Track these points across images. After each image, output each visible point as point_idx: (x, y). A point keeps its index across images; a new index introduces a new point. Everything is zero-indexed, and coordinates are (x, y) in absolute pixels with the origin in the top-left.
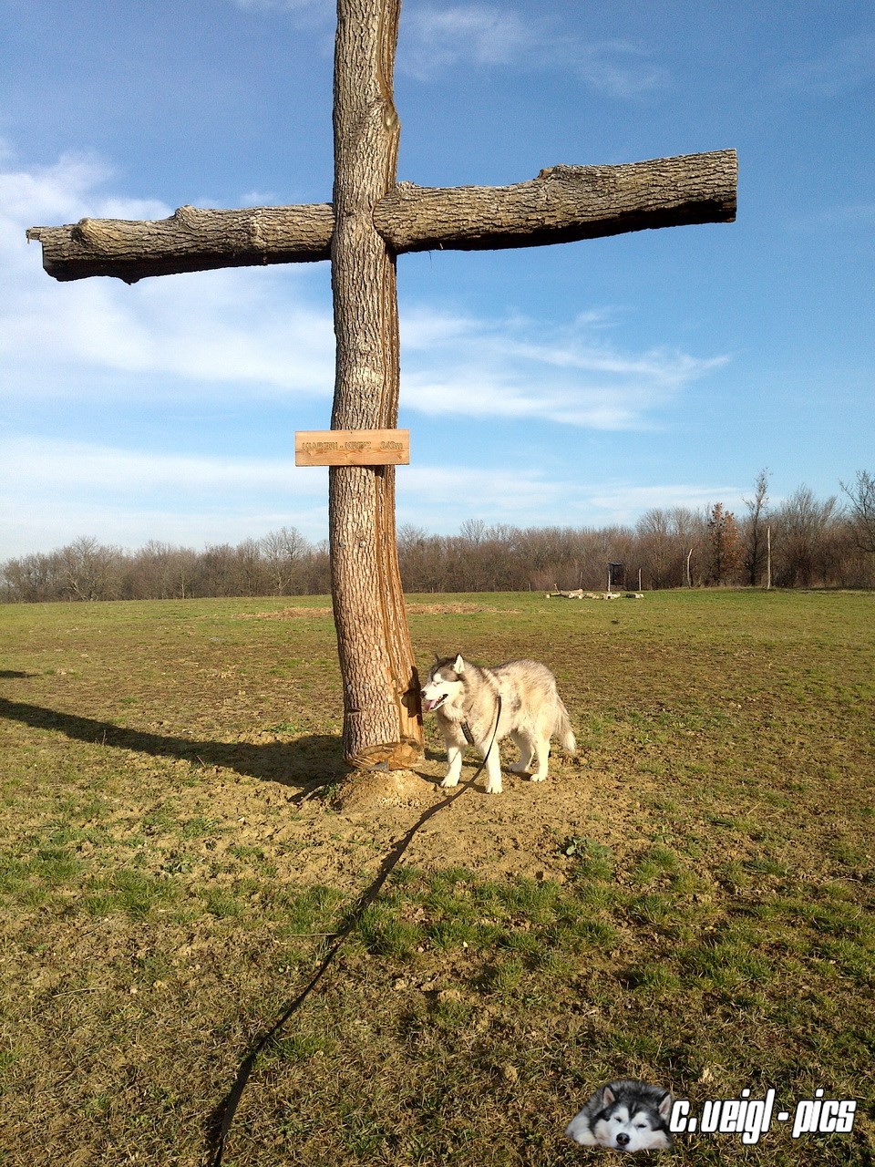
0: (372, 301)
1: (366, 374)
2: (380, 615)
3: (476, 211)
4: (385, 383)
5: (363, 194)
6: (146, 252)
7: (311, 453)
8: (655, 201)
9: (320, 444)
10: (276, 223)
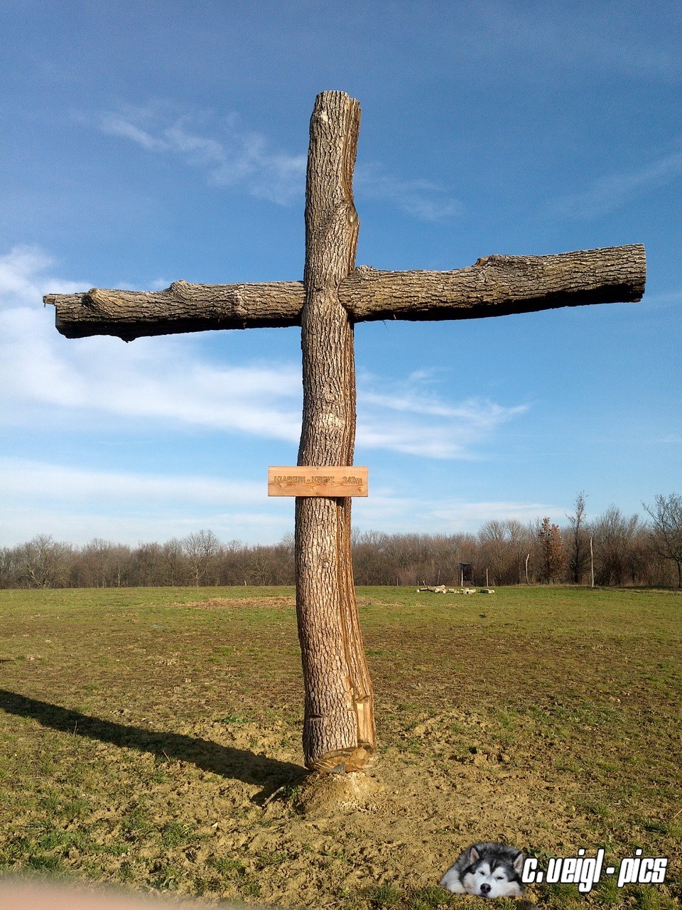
0: (336, 360)
1: (330, 420)
2: (340, 629)
3: (425, 289)
4: (346, 427)
5: (330, 274)
6: (144, 317)
7: (282, 485)
8: (577, 284)
9: (289, 478)
10: (256, 296)
